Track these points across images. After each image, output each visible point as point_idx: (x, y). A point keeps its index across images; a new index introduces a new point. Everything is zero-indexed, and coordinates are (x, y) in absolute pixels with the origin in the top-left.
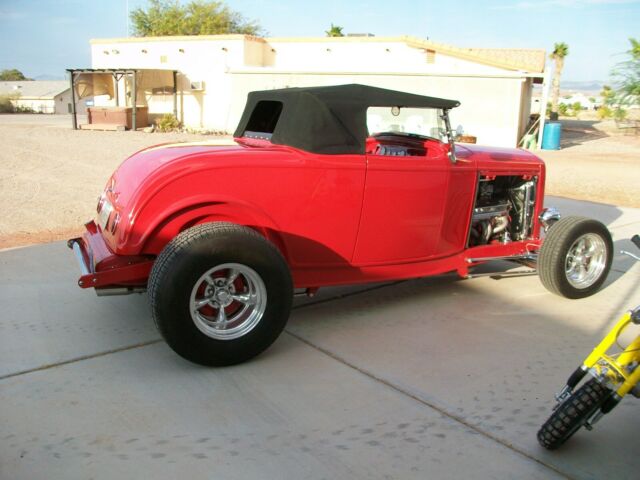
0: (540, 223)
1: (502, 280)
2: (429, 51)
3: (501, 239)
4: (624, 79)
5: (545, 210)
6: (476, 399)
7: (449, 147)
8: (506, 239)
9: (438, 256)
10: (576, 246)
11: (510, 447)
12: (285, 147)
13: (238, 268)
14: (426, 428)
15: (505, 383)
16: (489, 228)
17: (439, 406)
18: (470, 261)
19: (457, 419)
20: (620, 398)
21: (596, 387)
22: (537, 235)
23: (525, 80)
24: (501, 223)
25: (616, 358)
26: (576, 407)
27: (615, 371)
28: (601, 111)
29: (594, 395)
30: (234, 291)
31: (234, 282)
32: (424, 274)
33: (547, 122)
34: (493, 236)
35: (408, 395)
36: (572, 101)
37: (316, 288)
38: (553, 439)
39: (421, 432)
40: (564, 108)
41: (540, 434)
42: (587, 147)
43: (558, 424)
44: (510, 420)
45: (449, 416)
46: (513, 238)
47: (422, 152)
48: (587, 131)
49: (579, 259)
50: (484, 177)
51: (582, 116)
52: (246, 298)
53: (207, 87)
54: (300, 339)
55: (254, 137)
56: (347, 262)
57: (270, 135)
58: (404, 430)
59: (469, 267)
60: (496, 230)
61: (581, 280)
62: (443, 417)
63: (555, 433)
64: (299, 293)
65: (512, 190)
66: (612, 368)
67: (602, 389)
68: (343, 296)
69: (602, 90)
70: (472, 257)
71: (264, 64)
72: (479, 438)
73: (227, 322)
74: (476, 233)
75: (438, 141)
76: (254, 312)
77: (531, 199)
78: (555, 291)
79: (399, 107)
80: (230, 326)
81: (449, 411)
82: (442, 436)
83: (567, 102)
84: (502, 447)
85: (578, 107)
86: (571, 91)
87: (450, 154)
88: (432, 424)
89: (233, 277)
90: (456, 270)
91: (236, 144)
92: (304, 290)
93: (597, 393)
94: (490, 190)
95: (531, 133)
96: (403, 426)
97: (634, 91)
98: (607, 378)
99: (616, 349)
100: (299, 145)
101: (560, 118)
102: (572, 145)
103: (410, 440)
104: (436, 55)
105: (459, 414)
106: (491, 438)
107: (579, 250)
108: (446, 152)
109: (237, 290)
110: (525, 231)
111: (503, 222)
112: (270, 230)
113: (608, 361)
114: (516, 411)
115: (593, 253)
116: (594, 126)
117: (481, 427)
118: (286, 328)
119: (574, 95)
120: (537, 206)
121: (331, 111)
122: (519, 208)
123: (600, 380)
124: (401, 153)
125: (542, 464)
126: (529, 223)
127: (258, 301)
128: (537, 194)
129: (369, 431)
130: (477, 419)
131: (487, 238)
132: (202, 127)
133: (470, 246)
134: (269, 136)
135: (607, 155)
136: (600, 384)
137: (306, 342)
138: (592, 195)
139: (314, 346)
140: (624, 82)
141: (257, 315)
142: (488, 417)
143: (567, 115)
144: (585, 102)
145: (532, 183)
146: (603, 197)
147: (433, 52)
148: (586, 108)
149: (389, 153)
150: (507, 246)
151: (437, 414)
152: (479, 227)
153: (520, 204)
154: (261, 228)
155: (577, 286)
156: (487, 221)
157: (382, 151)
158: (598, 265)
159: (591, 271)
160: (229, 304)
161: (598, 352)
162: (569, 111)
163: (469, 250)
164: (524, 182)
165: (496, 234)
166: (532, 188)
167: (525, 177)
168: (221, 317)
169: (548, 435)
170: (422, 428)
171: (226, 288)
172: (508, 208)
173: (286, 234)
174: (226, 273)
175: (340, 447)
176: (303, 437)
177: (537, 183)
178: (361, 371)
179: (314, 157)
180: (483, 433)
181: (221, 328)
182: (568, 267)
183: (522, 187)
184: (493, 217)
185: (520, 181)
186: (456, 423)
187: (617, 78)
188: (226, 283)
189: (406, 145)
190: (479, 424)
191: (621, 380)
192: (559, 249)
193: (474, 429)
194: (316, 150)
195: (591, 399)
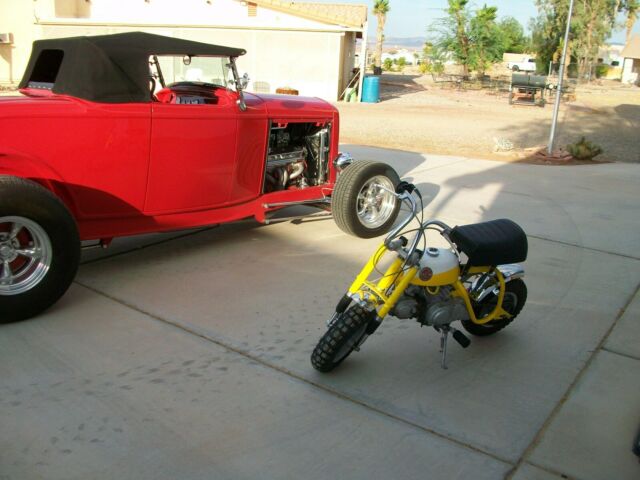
0: (335, 169)
1: (302, 224)
2: (250, 3)
3: (298, 185)
4: (441, 35)
5: (339, 156)
6: (261, 333)
7: (238, 94)
8: (303, 184)
9: (233, 202)
10: (366, 188)
11: (289, 373)
12: (66, 97)
13: (20, 222)
14: (210, 362)
15: (291, 317)
16: (285, 174)
17: (224, 342)
18: (266, 206)
19: (241, 353)
20: (382, 319)
21: (359, 311)
22: (334, 179)
23: (344, 34)
24: (297, 169)
25: (377, 283)
26: (340, 330)
27: (376, 295)
28: (423, 66)
29: (356, 318)
30: (18, 245)
31: (18, 236)
32: (221, 221)
33: (366, 76)
34: (290, 182)
35: (196, 334)
36: (397, 57)
37: (109, 240)
38: (323, 362)
39: (205, 367)
40: (389, 63)
41: (313, 357)
42: (406, 99)
43: (326, 348)
44: (291, 350)
45: (233, 350)
46: (310, 183)
47: (215, 101)
48: (407, 85)
49: (370, 200)
50: (275, 125)
51: (407, 71)
52: (32, 252)
53: (15, 40)
54: (95, 291)
55: (37, 88)
56: (137, 210)
57: (52, 85)
58: (189, 367)
59: (267, 213)
60: (292, 176)
61: (373, 221)
62: (228, 352)
63: (324, 355)
64: (88, 244)
65: (308, 138)
66: (373, 292)
67: (364, 312)
68: (143, 247)
69: (425, 46)
70: (268, 203)
71: (77, 16)
72: (260, 368)
73: (13, 277)
74: (273, 180)
75: (223, 89)
76: (40, 265)
77: (326, 145)
78: (347, 231)
79: (190, 56)
80: (17, 281)
81: (235, 346)
82: (225, 369)
83: (392, 58)
84: (280, 374)
85: (402, 63)
86: (396, 47)
87: (238, 102)
88: (217, 359)
89: (16, 231)
90: (253, 216)
91: (21, 95)
92: (97, 241)
93: (360, 316)
94: (287, 137)
95: (352, 86)
96: (188, 363)
97: (449, 47)
98: (369, 302)
99: (377, 274)
100: (79, 94)
101: (384, 73)
102: (392, 97)
103: (195, 375)
104: (258, 8)
105: (243, 348)
106: (271, 366)
107: (370, 192)
108: (235, 100)
109: (21, 243)
110: (321, 177)
111: (299, 168)
112: (54, 182)
113: (370, 287)
114: (298, 342)
115: (383, 195)
116: (414, 80)
117: (263, 358)
118: (76, 279)
119: (399, 51)
120: (332, 153)
121: (111, 59)
122: (315, 155)
123: (362, 305)
124: (194, 101)
125: (317, 386)
126: (325, 168)
127: (44, 253)
128: (332, 140)
129: (154, 370)
130: (261, 352)
131: (284, 184)
132: (12, 83)
133: (266, 192)
134: (50, 85)
135: (422, 107)
136: (363, 308)
137: (101, 293)
138: (401, 144)
139: (108, 296)
140: (441, 39)
141: (43, 268)
142: (271, 349)
143: (392, 70)
144: (410, 58)
145: (326, 130)
146: (412, 146)
147: (255, 5)
148: (411, 64)
149: (183, 103)
150: (305, 191)
151: (222, 349)
152: (275, 173)
153: (316, 150)
154: (44, 180)
155: (368, 226)
156: (283, 168)
157: (176, 100)
158: (388, 206)
159: (382, 211)
160: (13, 259)
161: (361, 279)
162: (394, 66)
163: (265, 196)
164: (319, 129)
165: (293, 180)
166: (327, 134)
167: (318, 125)
168: (6, 273)
169: (318, 359)
170: (205, 364)
171: (9, 242)
172: (304, 154)
173: (70, 184)
174: (8, 227)
175: (125, 387)
176: (88, 382)
177: (331, 130)
178: (153, 316)
179: (98, 106)
180: (264, 364)
181: (8, 283)
182: (360, 208)
183: (318, 134)
184: (288, 164)
185: (316, 129)
186: (240, 357)
187: (434, 34)
188: (8, 237)
189: (202, 94)
190: (261, 356)
191: (381, 302)
192: (349, 191)
193: (256, 360)
194: (97, 98)
195: (354, 321)
